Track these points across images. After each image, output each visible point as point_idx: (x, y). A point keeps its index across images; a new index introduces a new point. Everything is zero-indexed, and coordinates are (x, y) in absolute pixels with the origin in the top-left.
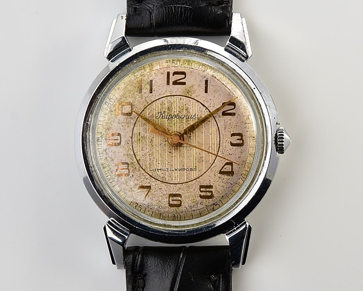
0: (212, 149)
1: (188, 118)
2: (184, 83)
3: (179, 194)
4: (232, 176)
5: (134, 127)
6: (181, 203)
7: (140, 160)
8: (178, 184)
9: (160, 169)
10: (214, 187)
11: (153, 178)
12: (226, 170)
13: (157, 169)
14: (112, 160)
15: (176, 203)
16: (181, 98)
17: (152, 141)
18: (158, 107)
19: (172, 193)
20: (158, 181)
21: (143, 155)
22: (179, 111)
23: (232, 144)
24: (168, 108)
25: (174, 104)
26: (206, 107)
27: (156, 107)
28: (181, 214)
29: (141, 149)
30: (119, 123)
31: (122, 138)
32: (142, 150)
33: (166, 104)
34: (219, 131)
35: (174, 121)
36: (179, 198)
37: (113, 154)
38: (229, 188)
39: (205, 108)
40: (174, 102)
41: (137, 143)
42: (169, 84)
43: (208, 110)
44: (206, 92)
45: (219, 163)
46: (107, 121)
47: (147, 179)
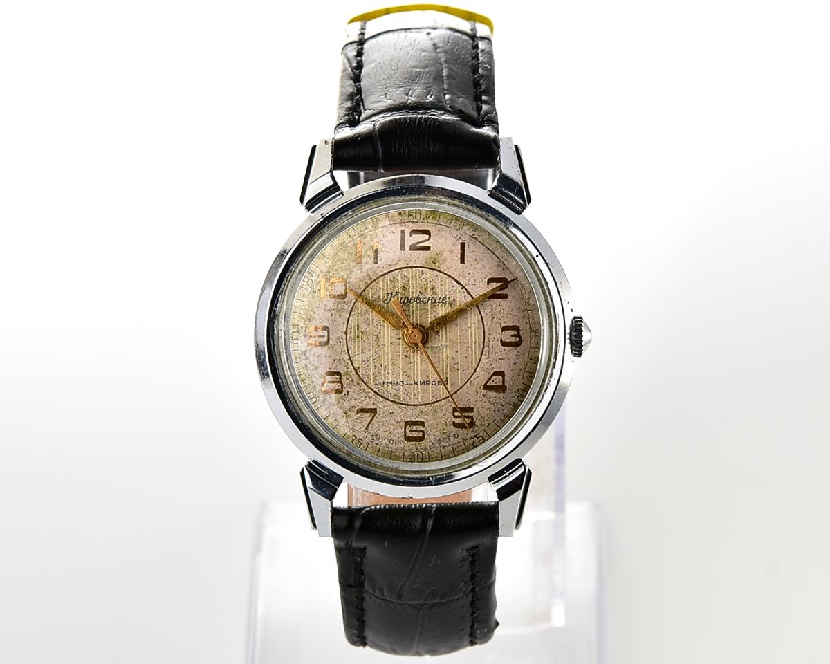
0: (472, 351)
1: (435, 302)
2: (428, 248)
3: (421, 421)
4: (504, 392)
5: (349, 316)
6: (424, 435)
7: (359, 368)
8: (418, 405)
9: (391, 383)
10: (475, 410)
11: (380, 395)
12: (494, 384)
13: (385, 382)
14: (316, 368)
15: (415, 434)
16: (422, 271)
17: (378, 338)
18: (387, 286)
19: (409, 420)
20: (387, 402)
21: (364, 361)
22: (420, 292)
23: (504, 344)
24: (403, 286)
25: (412, 281)
26: (462, 285)
27: (384, 286)
28: (424, 453)
29: (360, 350)
30: (325, 310)
31: (330, 334)
32: (362, 353)
33: (399, 279)
34: (483, 322)
35: (413, 307)
36: (422, 428)
37: (317, 358)
38: (498, 411)
39: (461, 287)
40: (412, 277)
41: (355, 342)
42: (404, 250)
43: (466, 290)
44: (462, 261)
45: (483, 373)
46: (308, 307)
47: (370, 398)
